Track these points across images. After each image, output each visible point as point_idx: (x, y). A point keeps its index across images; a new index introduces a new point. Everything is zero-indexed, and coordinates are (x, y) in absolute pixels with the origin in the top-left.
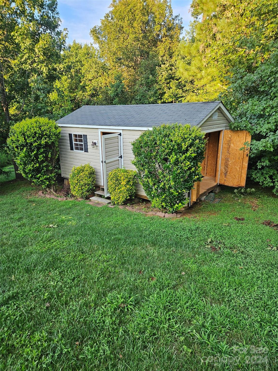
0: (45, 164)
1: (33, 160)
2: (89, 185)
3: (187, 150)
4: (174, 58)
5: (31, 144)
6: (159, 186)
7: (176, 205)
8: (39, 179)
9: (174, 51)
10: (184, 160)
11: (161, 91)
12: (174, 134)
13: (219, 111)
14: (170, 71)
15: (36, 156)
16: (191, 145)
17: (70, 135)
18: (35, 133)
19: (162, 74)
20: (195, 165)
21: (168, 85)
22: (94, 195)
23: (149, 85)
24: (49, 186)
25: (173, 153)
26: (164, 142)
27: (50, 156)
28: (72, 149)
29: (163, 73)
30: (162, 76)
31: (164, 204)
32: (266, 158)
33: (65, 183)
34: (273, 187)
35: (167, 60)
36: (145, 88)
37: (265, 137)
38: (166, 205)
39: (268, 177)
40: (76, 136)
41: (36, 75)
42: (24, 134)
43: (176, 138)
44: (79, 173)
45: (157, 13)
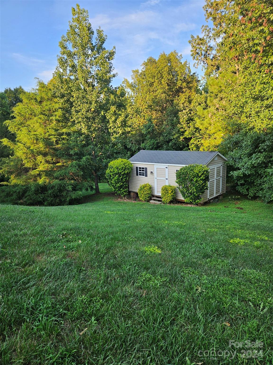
0: (125, 183)
1: (120, 181)
2: (149, 194)
3: (201, 176)
4: (192, 104)
5: (121, 173)
6: (189, 192)
7: (197, 201)
8: (121, 191)
9: (192, 98)
10: (200, 180)
11: (182, 130)
12: (195, 169)
13: (218, 156)
14: (190, 114)
15: (122, 179)
16: (202, 174)
17: (137, 168)
18: (123, 168)
19: (183, 117)
20: (205, 182)
21: (188, 125)
22: (151, 199)
23: (174, 126)
24: (124, 196)
25: (195, 178)
26: (191, 173)
27: (127, 179)
28: (137, 175)
29: (185, 116)
30: (184, 119)
31: (191, 200)
32: (243, 179)
33: (131, 195)
34: (248, 194)
35: (187, 106)
36: (170, 127)
37: (240, 169)
38: (192, 201)
39: (246, 189)
40: (140, 168)
41: (115, 134)
42: (117, 168)
43: (196, 171)
44: (144, 187)
45: (179, 72)
